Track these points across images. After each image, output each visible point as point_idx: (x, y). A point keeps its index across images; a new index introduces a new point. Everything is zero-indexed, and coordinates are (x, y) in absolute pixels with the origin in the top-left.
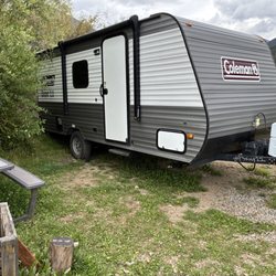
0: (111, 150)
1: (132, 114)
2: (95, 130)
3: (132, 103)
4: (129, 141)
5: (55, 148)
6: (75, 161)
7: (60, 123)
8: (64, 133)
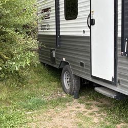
0: (97, 89)
1: (119, 48)
2: (82, 64)
3: (119, 35)
4: (115, 81)
5: (50, 81)
6: (65, 96)
7: (54, 56)
8: (56, 66)
